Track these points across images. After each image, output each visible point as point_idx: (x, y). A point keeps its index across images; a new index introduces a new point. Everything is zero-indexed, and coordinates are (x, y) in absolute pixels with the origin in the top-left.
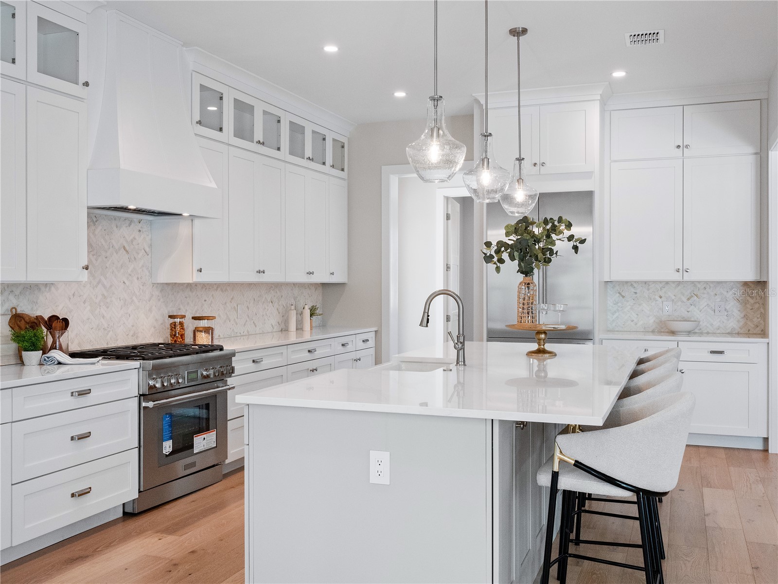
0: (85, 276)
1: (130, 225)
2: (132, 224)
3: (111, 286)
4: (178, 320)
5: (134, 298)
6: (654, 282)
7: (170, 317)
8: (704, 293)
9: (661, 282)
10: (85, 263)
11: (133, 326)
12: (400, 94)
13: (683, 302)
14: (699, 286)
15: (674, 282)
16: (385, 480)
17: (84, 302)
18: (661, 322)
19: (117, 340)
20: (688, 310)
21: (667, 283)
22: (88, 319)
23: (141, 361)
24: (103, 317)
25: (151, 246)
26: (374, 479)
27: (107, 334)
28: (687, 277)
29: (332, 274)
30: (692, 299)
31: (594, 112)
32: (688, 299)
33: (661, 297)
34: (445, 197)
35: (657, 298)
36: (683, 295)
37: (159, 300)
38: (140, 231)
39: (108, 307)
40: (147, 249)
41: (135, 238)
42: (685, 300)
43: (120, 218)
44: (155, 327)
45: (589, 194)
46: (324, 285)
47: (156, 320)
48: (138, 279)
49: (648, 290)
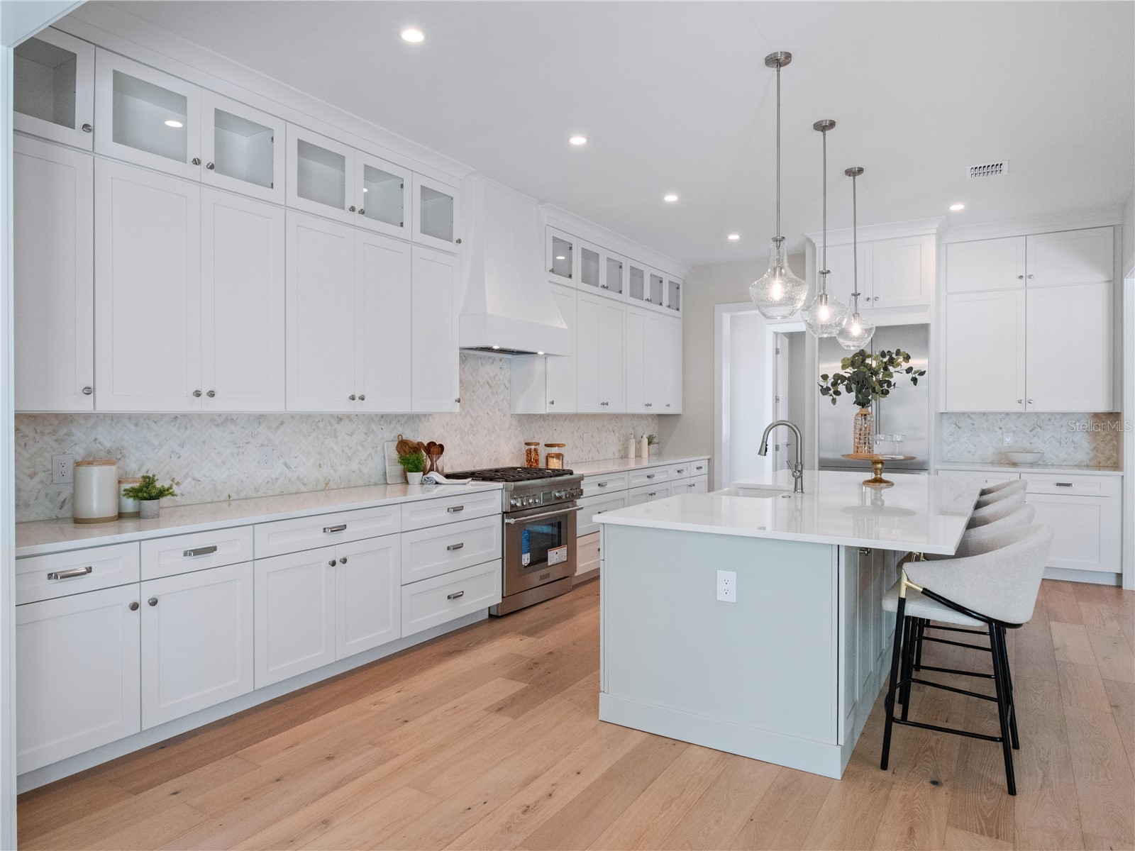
0: (457, 408)
1: (493, 363)
2: (495, 363)
3: (477, 417)
4: (533, 447)
5: (496, 427)
6: (994, 413)
7: (527, 444)
8: (1048, 425)
9: (1001, 413)
10: (458, 397)
11: (495, 452)
12: (734, 237)
13: (1025, 433)
14: (1043, 417)
15: (1015, 413)
16: (732, 598)
17: (456, 431)
18: (1000, 453)
19: (482, 464)
20: (1031, 441)
21: (1008, 414)
22: (459, 445)
23: (505, 483)
24: (471, 444)
25: (510, 381)
26: (721, 597)
27: (474, 459)
28: (1030, 409)
29: (668, 405)
30: (1036, 430)
31: (929, 248)
32: (1031, 431)
33: (1001, 428)
34: (774, 332)
35: (997, 429)
36: (1026, 426)
37: (517, 429)
38: (501, 368)
39: (474, 435)
40: (507, 384)
41: (497, 375)
42: (1027, 431)
43: (485, 357)
44: (513, 453)
45: (925, 327)
46: (660, 416)
47: (514, 447)
48: (499, 410)
49: (987, 421)
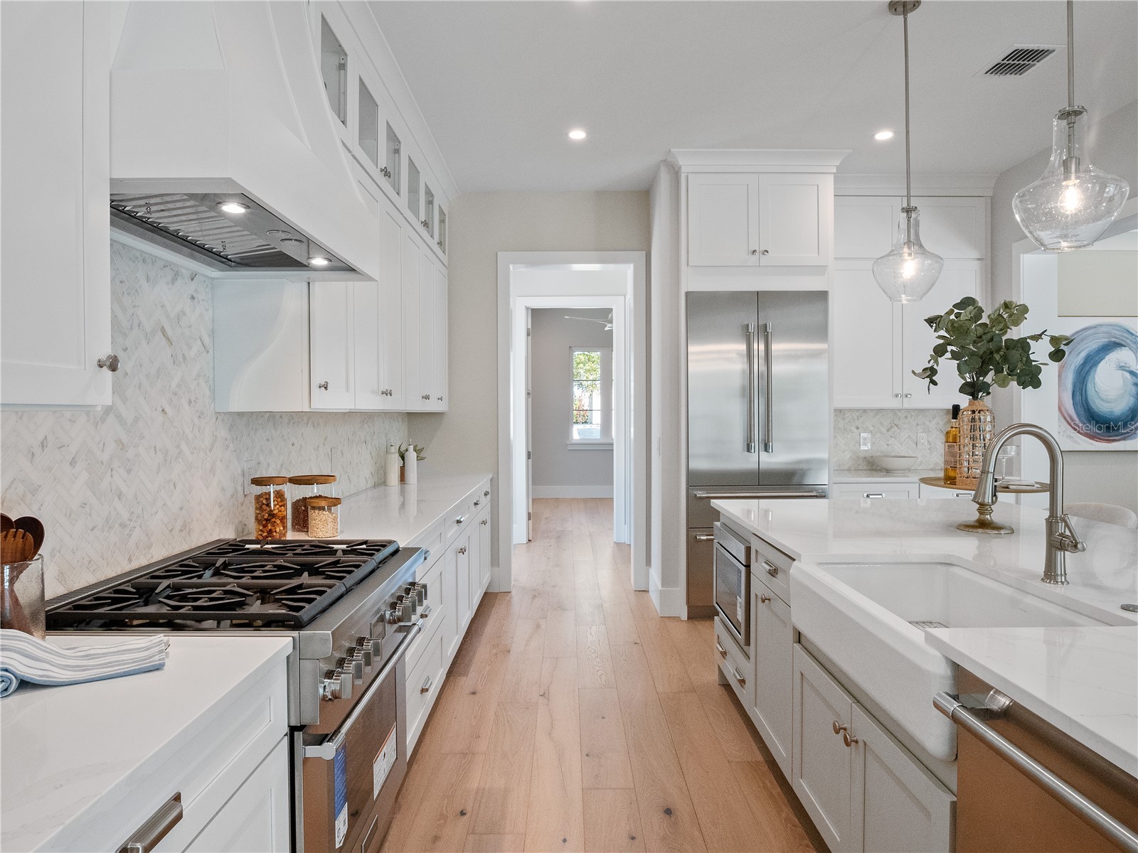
0: (102, 389)
1: (174, 280)
2: (179, 282)
3: (136, 420)
4: (272, 489)
5: (184, 446)
6: (850, 410)
7: (257, 482)
8: (905, 423)
9: (858, 410)
10: (105, 351)
11: (181, 509)
12: (577, 135)
13: (882, 433)
14: (899, 414)
15: (872, 410)
17: (73, 463)
18: (858, 457)
19: (150, 547)
20: (889, 443)
21: (865, 411)
22: (84, 505)
23: (295, 634)
24: (120, 496)
25: (212, 333)
27: (129, 535)
28: (907, 404)
30: (893, 430)
32: (888, 430)
33: (858, 428)
35: (854, 429)
36: (882, 424)
37: (227, 447)
38: (193, 298)
39: (129, 471)
40: (207, 341)
41: (184, 313)
42: (885, 431)
43: (155, 259)
44: (220, 505)
45: (822, 296)
46: (411, 416)
47: (223, 489)
48: (190, 402)
49: (844, 419)
